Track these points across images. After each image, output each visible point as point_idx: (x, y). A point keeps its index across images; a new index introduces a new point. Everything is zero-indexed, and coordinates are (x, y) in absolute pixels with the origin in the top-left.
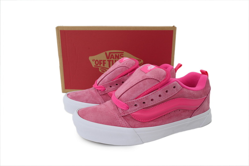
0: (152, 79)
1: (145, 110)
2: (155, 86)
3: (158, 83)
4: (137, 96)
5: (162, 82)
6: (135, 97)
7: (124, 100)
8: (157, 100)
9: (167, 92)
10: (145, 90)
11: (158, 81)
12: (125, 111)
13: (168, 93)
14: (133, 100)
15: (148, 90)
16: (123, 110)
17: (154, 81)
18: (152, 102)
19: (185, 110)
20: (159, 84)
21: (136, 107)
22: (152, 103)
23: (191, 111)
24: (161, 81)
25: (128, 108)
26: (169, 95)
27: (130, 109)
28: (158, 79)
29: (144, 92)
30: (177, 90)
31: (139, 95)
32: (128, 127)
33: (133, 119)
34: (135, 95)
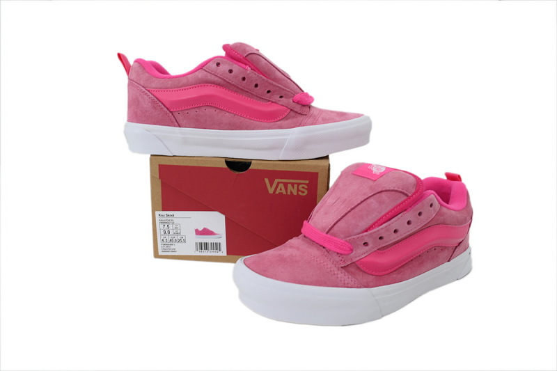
0: (392, 191)
1: (380, 251)
2: (400, 204)
3: (405, 198)
4: (368, 226)
5: (412, 196)
6: (364, 228)
7: (343, 236)
8: (405, 230)
9: (420, 214)
10: (383, 214)
11: (406, 195)
12: (345, 257)
13: (422, 217)
14: (361, 235)
15: (388, 213)
16: (341, 254)
17: (397, 194)
18: (395, 235)
19: (443, 248)
20: (407, 200)
21: (367, 248)
22: (395, 238)
23: (451, 249)
24: (410, 195)
25: (352, 250)
26: (424, 219)
27: (354, 252)
28: (404, 191)
29: (382, 218)
30: (435, 211)
31: (371, 223)
32: (358, 287)
33: (362, 271)
34: (364, 224)
